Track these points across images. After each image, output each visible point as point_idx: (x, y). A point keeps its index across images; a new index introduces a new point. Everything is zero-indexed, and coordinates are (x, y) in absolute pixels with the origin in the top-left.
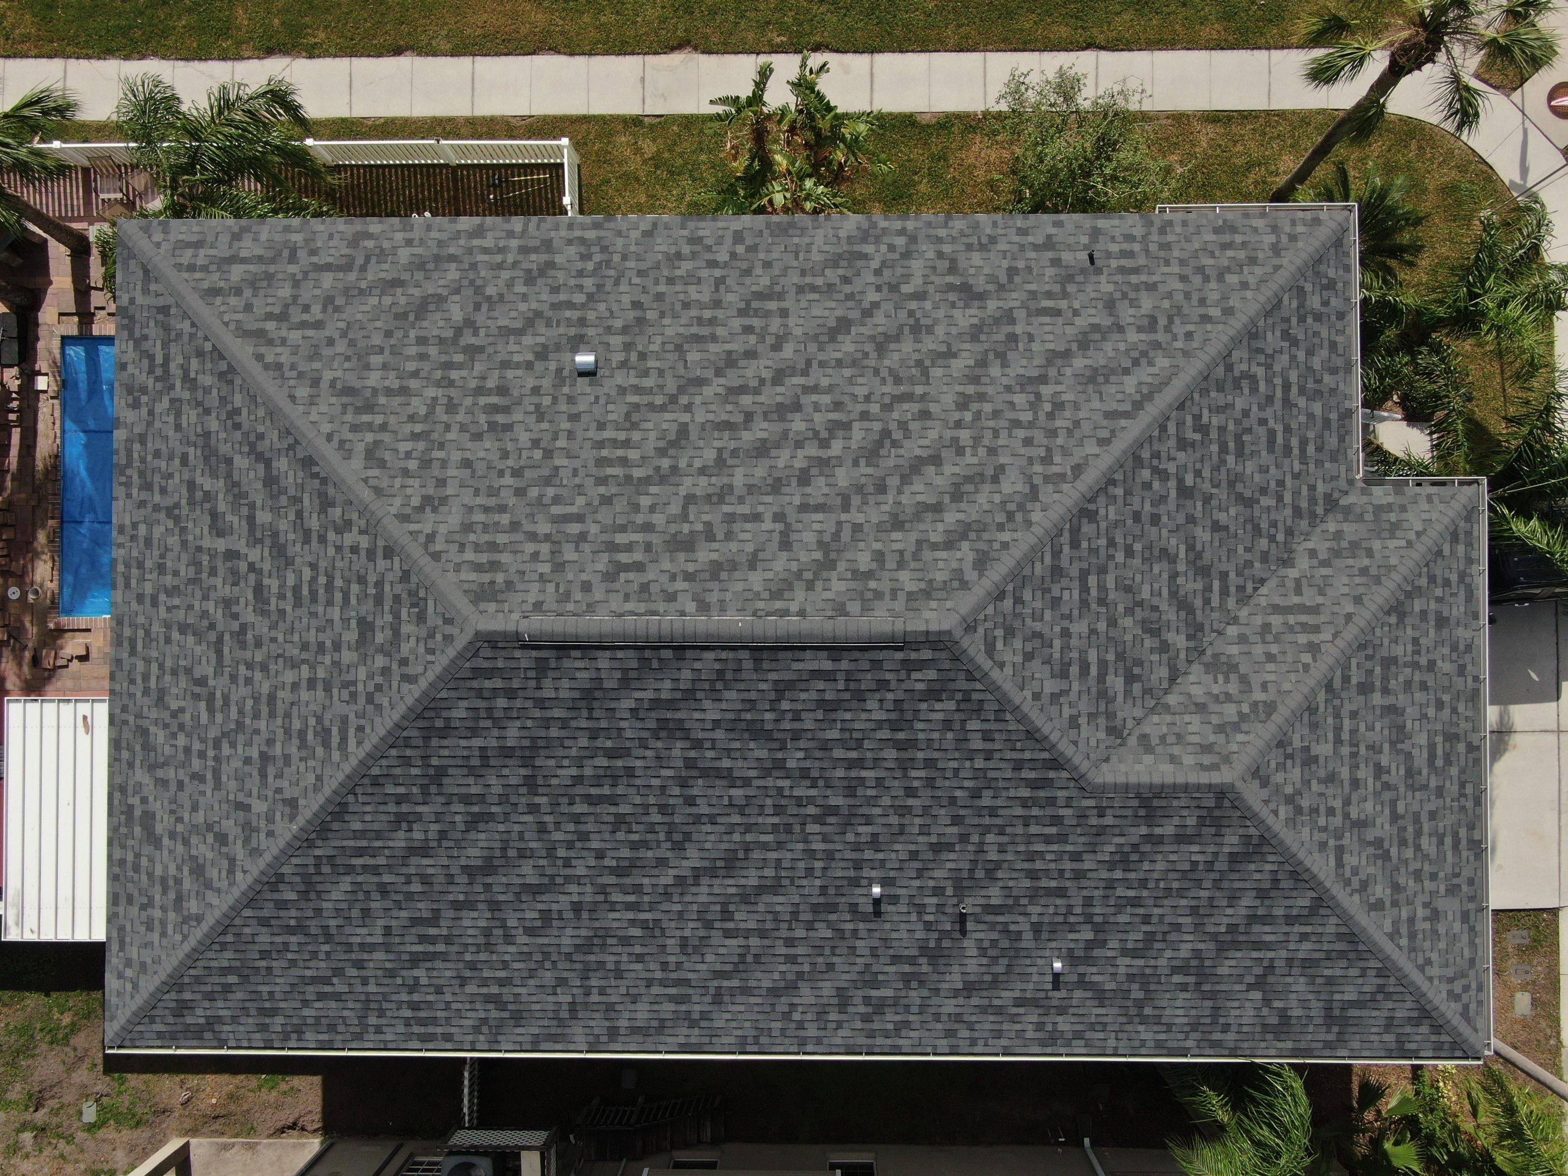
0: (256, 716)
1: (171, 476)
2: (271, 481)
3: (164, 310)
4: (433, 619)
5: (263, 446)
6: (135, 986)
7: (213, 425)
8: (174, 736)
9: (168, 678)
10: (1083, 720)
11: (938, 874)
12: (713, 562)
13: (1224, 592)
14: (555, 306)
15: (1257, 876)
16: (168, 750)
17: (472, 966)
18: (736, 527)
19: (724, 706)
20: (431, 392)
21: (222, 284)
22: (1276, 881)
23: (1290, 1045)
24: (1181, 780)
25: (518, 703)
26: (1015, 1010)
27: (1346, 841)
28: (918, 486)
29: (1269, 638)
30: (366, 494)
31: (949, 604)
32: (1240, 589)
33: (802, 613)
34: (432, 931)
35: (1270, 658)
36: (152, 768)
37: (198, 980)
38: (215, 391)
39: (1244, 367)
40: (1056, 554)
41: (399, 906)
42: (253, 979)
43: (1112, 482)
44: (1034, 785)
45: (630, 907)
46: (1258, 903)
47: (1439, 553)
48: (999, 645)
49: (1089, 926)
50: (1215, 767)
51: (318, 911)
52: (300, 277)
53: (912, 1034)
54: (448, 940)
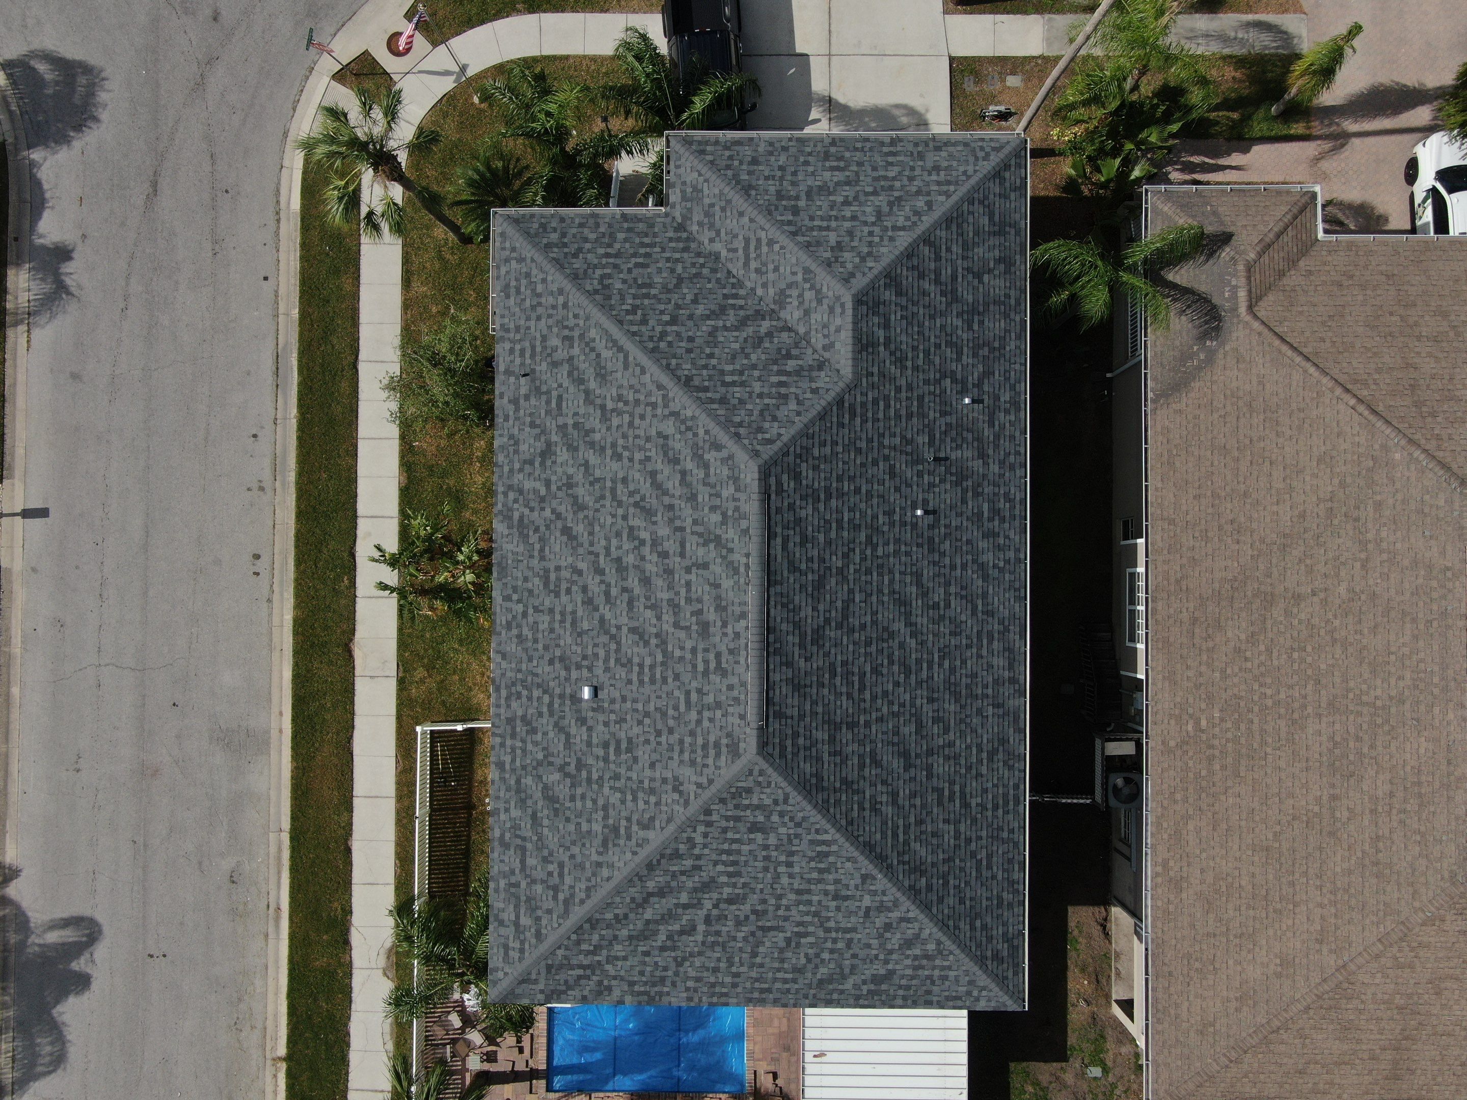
0: (809, 903)
1: (656, 963)
2: (661, 893)
3: (549, 968)
4: (749, 783)
5: (639, 898)
6: (984, 988)
7: (625, 933)
8: (823, 961)
9: (786, 966)
10: (814, 385)
11: (909, 475)
12: (716, 611)
13: (735, 296)
14: (551, 714)
15: (910, 279)
16: (832, 966)
17: (969, 768)
18: (694, 596)
19: (804, 604)
20: (606, 790)
21: (533, 930)
22: (913, 268)
23: (1018, 257)
24: (850, 326)
25: (802, 731)
26: (997, 427)
27: (889, 224)
28: (670, 485)
29: (764, 269)
30: (672, 828)
31: (743, 467)
32: (733, 286)
33: (747, 555)
34: (946, 793)
35: (776, 269)
36: (844, 977)
37: (978, 946)
38: (603, 932)
39: (596, 282)
40: (712, 401)
41: (929, 813)
42: (978, 910)
43: (668, 365)
44: (853, 415)
45: (930, 667)
46: (927, 279)
47: (712, 162)
48: (767, 436)
49: (942, 382)
50: (843, 305)
51: (933, 865)
52: (529, 880)
53: (1012, 492)
54: (952, 783)
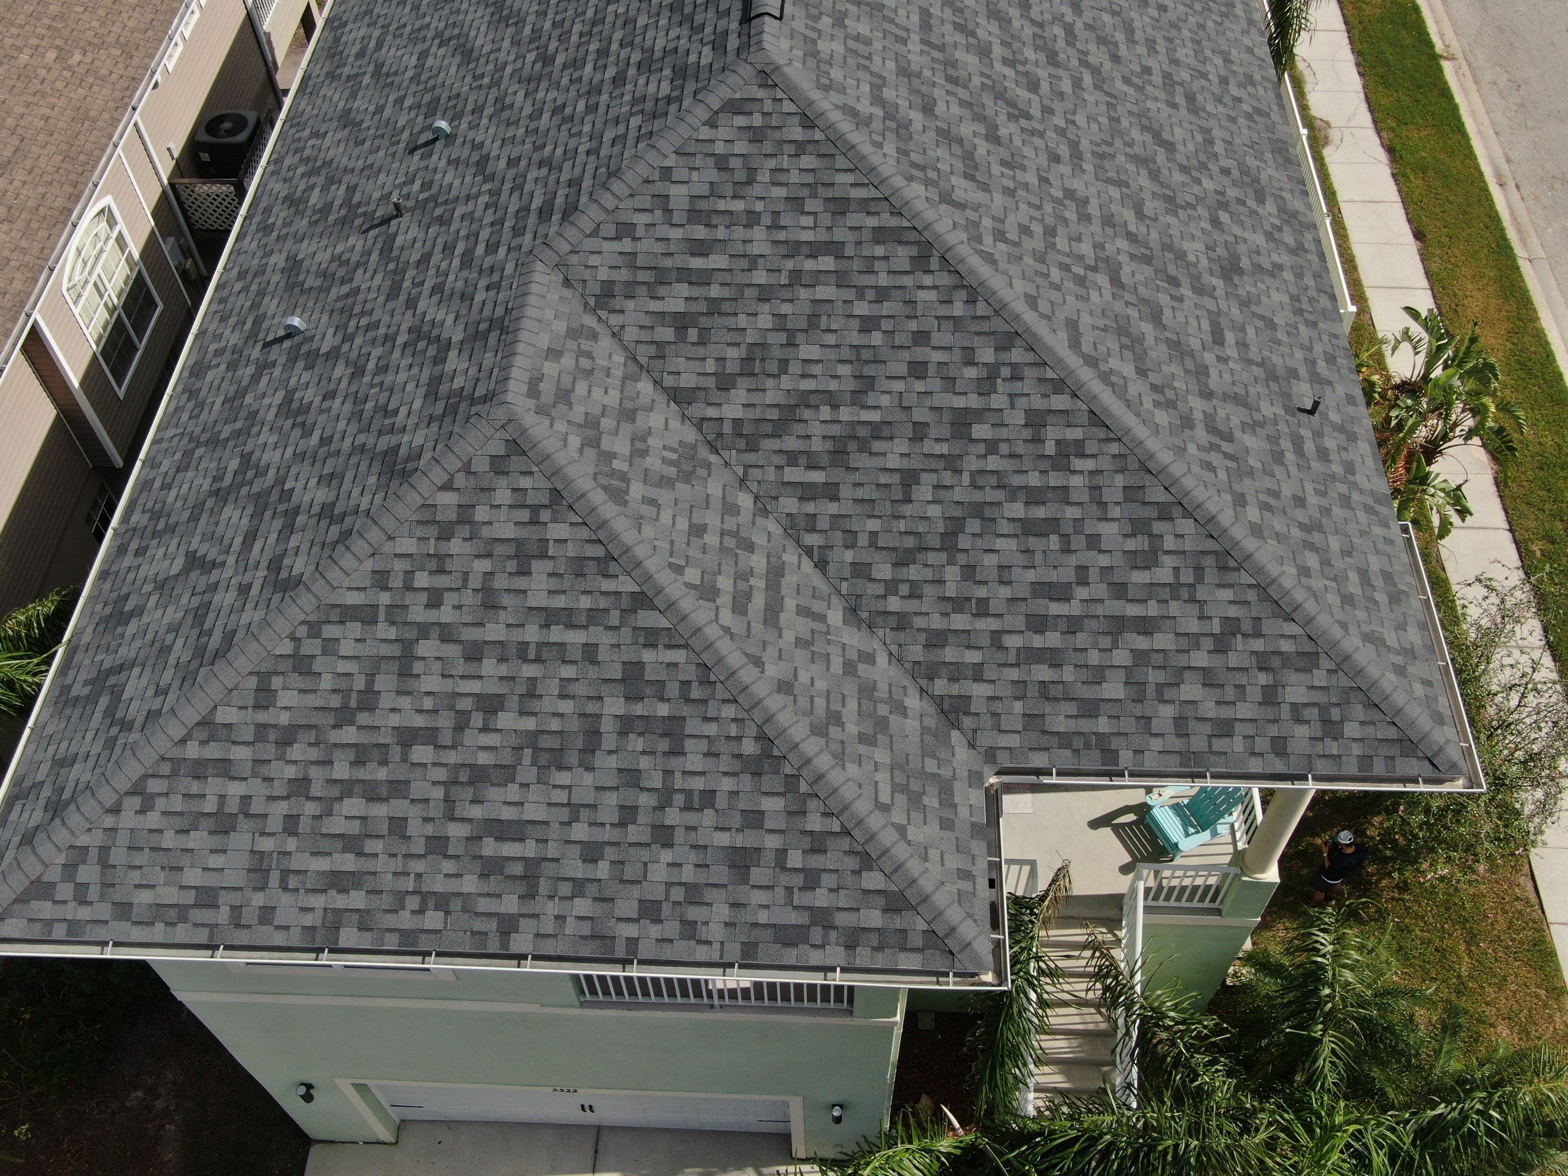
10: (627, 245)
11: (449, 175)
13: (807, 492)
15: (356, 492)
22: (342, 517)
24: (521, 349)
26: (250, 320)
29: (730, 542)
32: (811, 524)
35: (697, 530)
44: (546, 207)
46: (315, 510)
48: (740, 121)
49: (338, 343)
53: (255, 242)
